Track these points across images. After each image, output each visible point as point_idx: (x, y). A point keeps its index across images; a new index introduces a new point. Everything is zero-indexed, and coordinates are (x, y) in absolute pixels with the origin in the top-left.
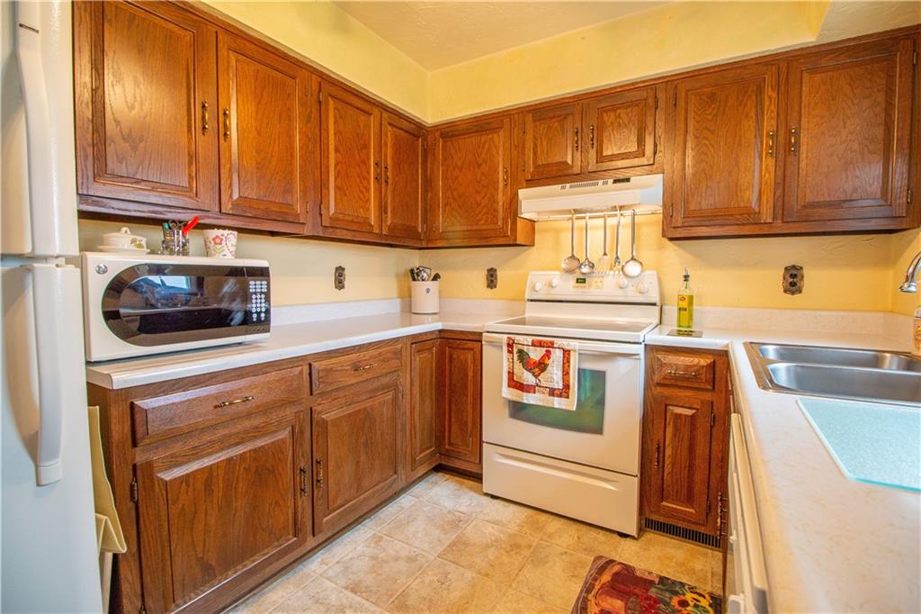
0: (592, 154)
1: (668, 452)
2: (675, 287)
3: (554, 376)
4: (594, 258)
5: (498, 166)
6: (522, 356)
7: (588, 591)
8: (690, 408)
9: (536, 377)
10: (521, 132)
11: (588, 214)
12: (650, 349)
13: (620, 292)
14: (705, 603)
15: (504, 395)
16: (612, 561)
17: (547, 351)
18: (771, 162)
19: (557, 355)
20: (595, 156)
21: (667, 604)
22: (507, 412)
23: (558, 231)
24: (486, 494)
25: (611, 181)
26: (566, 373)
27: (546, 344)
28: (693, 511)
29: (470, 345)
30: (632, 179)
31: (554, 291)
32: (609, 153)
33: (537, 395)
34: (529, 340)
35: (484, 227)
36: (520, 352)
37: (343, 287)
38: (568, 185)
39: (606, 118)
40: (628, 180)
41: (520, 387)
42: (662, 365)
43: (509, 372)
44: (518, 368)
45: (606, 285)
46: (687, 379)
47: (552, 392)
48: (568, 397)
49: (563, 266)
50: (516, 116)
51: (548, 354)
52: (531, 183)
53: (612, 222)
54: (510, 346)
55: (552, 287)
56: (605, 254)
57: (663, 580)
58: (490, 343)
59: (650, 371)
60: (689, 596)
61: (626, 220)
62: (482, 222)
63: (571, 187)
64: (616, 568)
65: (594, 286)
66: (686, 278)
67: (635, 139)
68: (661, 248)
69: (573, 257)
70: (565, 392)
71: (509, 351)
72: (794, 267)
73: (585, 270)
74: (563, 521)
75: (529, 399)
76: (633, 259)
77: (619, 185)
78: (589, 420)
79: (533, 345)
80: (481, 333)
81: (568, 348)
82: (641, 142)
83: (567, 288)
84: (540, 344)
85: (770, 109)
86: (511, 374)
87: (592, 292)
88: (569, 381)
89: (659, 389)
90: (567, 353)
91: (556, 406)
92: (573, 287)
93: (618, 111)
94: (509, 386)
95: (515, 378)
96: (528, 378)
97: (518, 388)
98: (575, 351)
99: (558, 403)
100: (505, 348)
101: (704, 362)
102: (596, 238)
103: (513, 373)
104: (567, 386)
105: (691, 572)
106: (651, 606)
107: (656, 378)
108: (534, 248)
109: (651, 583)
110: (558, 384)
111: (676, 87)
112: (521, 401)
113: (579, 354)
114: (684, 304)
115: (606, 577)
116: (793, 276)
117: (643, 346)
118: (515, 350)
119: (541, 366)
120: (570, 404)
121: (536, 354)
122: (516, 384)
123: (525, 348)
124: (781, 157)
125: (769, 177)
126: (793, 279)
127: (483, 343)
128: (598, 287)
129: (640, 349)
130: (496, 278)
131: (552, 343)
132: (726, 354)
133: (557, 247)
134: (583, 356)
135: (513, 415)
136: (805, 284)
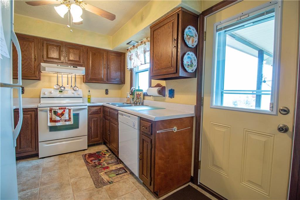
0: (67, 58)
1: (93, 128)
2: (87, 94)
3: (66, 116)
4: (65, 85)
6: (55, 113)
7: (86, 159)
8: (97, 118)
9: (60, 118)
10: (42, 45)
11: (62, 73)
12: (89, 107)
13: (73, 95)
14: (105, 151)
15: (48, 125)
16: (86, 154)
17: (64, 110)
19: (67, 111)
20: (67, 59)
21: (100, 154)
22: (48, 130)
23: (50, 77)
24: (40, 158)
25: (72, 67)
26: (69, 115)
27: (63, 108)
29: (29, 113)
30: (78, 67)
31: (52, 95)
32: (71, 59)
33: (61, 122)
34: (58, 108)
36: (55, 111)
38: (59, 65)
39: (70, 50)
40: (77, 67)
42: (91, 110)
43: (50, 118)
44: (54, 116)
45: (69, 92)
46: (96, 112)
47: (66, 121)
48: (70, 121)
51: (64, 111)
52: (45, 62)
53: (70, 76)
54: (51, 110)
55: (51, 93)
56: (68, 84)
57: (97, 152)
58: (41, 110)
59: (88, 112)
60: (102, 152)
61: (73, 76)
64: (88, 155)
65: (65, 93)
66: (89, 91)
67: (78, 58)
68: (81, 84)
69: (57, 85)
70: (69, 120)
71: (50, 112)
72: (107, 89)
73: (63, 89)
74: (69, 154)
75: (58, 124)
76: (75, 86)
77: (74, 68)
78: (75, 126)
79: (59, 109)
80: (37, 109)
81: (70, 109)
82: (80, 58)
83: (56, 94)
84: (62, 109)
85: (105, 60)
86: (51, 119)
87: (65, 94)
88: (70, 117)
89: (90, 115)
90: (70, 110)
91: (67, 124)
92: (59, 93)
93: (74, 50)
94: (50, 122)
95: (53, 119)
96: (58, 118)
97: (54, 122)
98: (72, 109)
99: (67, 123)
100: (49, 112)
101: (99, 108)
102: (65, 80)
103: (52, 118)
104: (70, 118)
105: (100, 149)
106: (98, 156)
107: (90, 113)
109: (95, 153)
110: (67, 118)
111: (87, 49)
112: (55, 125)
113: (73, 110)
114: (89, 97)
115: (87, 156)
116: (107, 91)
117: (87, 106)
118: (52, 111)
119: (62, 114)
120: (72, 122)
121: (60, 112)
122: (52, 121)
123: (57, 110)
126: (107, 92)
127: (38, 111)
128: (66, 93)
129: (87, 107)
130: (24, 90)
131: (66, 108)
132: (103, 106)
133: (50, 81)
134: (74, 110)
135: (50, 131)
136: (109, 93)
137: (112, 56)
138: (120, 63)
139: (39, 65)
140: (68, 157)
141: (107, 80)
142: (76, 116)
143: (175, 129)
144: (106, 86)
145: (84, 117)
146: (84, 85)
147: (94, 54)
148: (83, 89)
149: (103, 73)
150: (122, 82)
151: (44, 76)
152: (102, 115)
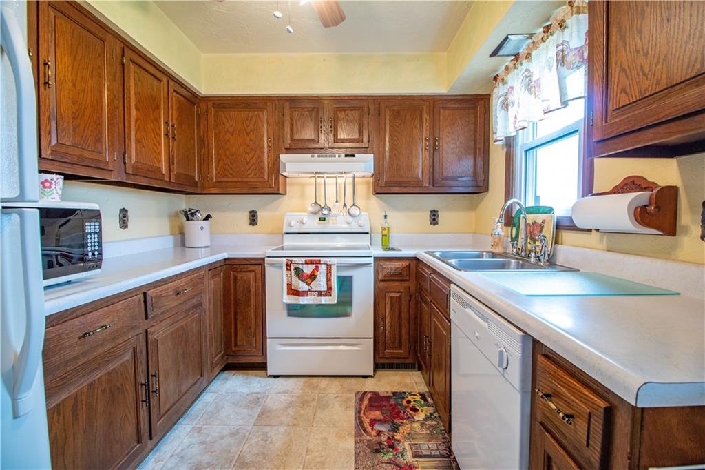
0: (331, 137)
1: (388, 320)
2: (379, 223)
3: (320, 282)
4: (331, 202)
5: (263, 136)
6: (298, 271)
7: (360, 412)
8: (398, 292)
9: (308, 285)
10: (281, 115)
11: (326, 175)
12: (377, 259)
13: (346, 226)
14: (418, 398)
15: (284, 301)
16: (365, 393)
17: (316, 267)
18: (427, 153)
19: (323, 268)
20: (332, 139)
21: (401, 405)
22: (285, 312)
23: (303, 185)
24: (270, 376)
25: (343, 155)
26: (329, 280)
27: (314, 262)
28: (401, 351)
29: (252, 268)
30: (356, 155)
31: (304, 227)
32: (342, 137)
33: (310, 297)
34: (303, 260)
35: (253, 180)
36: (297, 269)
37: (126, 227)
38: (316, 155)
39: (339, 114)
40: (354, 156)
41: (297, 293)
42: (383, 268)
43: (288, 284)
44: (295, 281)
45: (339, 221)
46: (397, 275)
47: (320, 294)
48: (331, 295)
49: (311, 209)
50: (277, 102)
51: (317, 268)
52: (289, 150)
53: (341, 181)
54: (288, 265)
55: (303, 223)
56: (337, 201)
57: (394, 393)
58: (272, 265)
59: (376, 273)
60: (410, 398)
61: (350, 180)
62: (252, 175)
63: (318, 156)
64: (369, 395)
65: (331, 222)
66: (386, 216)
67: (357, 131)
68: (368, 198)
69: (316, 203)
70: (328, 292)
71: (288, 269)
72: (434, 211)
73: (325, 212)
74: (328, 379)
75: (304, 300)
76: (354, 205)
77: (347, 158)
79: (306, 263)
80: (264, 259)
81: (329, 263)
82: (360, 133)
83: (313, 224)
84: (311, 263)
85: (426, 125)
86: (289, 285)
87: (330, 226)
88: (331, 285)
89: (382, 283)
90: (329, 266)
91: (323, 302)
92: (318, 223)
93: (347, 112)
94: (288, 294)
95: (293, 288)
96: (303, 286)
97: (296, 295)
98: (334, 265)
99: (324, 300)
100: (285, 268)
101: (405, 264)
102: (331, 191)
103: (291, 285)
104: (330, 288)
105: (406, 385)
106: (394, 409)
107: (380, 277)
108: (285, 196)
109: (389, 397)
110: (324, 288)
111: (379, 104)
112: (298, 303)
113: (337, 267)
114: (385, 232)
115: (366, 402)
116: (434, 215)
117: (372, 258)
118: (292, 268)
119: (313, 277)
120: (332, 299)
121: (308, 270)
122: (293, 292)
123: (300, 266)
124: (432, 151)
125: (427, 162)
126: (434, 218)
127: (266, 265)
128: (333, 223)
129: (371, 260)
130: (257, 218)
131: (320, 261)
132: (416, 259)
133: (303, 196)
134: (339, 268)
135: (289, 315)
136: (440, 219)
137: (447, 112)
138: (472, 127)
139: (276, 160)
140: (324, 389)
141: (433, 182)
142: (346, 284)
144: (432, 201)
145: (364, 287)
146: (375, 202)
147: (397, 115)
148: (371, 212)
149: (420, 163)
150: (479, 186)
151: (292, 184)
152: (412, 284)
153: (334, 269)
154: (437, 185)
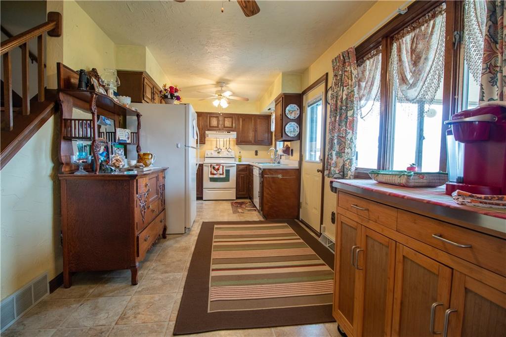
1: (240, 182)
2: (238, 154)
3: (221, 171)
4: (222, 147)
6: (214, 168)
8: (243, 175)
9: (217, 172)
10: (207, 118)
11: (220, 138)
12: (237, 165)
13: (227, 155)
15: (209, 177)
16: (233, 202)
18: (253, 132)
19: (221, 167)
20: (223, 126)
23: (211, 141)
24: (204, 200)
25: (226, 132)
26: (223, 170)
27: (218, 165)
32: (226, 126)
33: (217, 175)
34: (215, 164)
36: (213, 167)
38: (217, 132)
39: (226, 119)
40: (230, 132)
41: (214, 174)
42: (239, 168)
44: (213, 170)
45: (224, 153)
46: (243, 170)
47: (220, 174)
49: (215, 149)
51: (219, 167)
52: (208, 130)
53: (225, 140)
54: (211, 166)
55: (212, 154)
56: (224, 147)
57: (242, 202)
58: (205, 166)
59: (237, 169)
60: (246, 202)
61: (228, 140)
64: (235, 202)
66: (240, 152)
67: (231, 124)
68: (234, 146)
69: (216, 147)
70: (223, 174)
72: (257, 150)
73: (220, 150)
74: (222, 200)
75: (215, 176)
76: (229, 148)
77: (228, 133)
78: (227, 179)
80: (203, 165)
83: (215, 154)
85: (253, 121)
86: (211, 172)
87: (220, 155)
89: (239, 172)
90: (223, 166)
92: (217, 154)
93: (228, 118)
96: (215, 172)
99: (221, 176)
101: (245, 166)
102: (222, 143)
104: (223, 173)
107: (238, 170)
108: (205, 144)
109: (240, 202)
110: (222, 173)
111: (238, 116)
114: (240, 157)
119: (218, 169)
120: (224, 176)
121: (217, 167)
122: (212, 174)
123: (215, 166)
124: (255, 132)
125: (253, 135)
126: (256, 153)
128: (222, 154)
129: (235, 165)
131: (220, 165)
132: (249, 165)
133: (211, 145)
134: (226, 167)
135: (210, 181)
136: (258, 154)
137: (259, 120)
139: (204, 133)
141: (255, 141)
142: (228, 172)
143: (280, 176)
144: (256, 147)
145: (233, 173)
146: (236, 147)
147: (243, 120)
148: (235, 150)
149: (251, 135)
150: (269, 143)
151: (208, 140)
152: (247, 172)
153: (224, 167)
154: (257, 142)
